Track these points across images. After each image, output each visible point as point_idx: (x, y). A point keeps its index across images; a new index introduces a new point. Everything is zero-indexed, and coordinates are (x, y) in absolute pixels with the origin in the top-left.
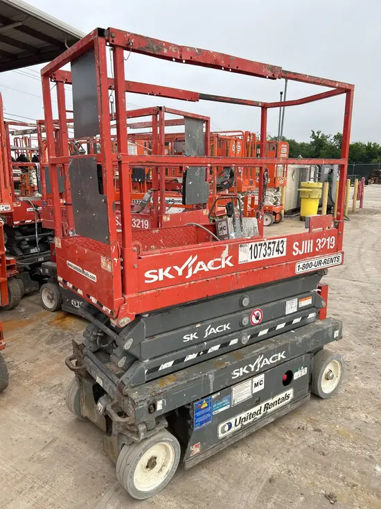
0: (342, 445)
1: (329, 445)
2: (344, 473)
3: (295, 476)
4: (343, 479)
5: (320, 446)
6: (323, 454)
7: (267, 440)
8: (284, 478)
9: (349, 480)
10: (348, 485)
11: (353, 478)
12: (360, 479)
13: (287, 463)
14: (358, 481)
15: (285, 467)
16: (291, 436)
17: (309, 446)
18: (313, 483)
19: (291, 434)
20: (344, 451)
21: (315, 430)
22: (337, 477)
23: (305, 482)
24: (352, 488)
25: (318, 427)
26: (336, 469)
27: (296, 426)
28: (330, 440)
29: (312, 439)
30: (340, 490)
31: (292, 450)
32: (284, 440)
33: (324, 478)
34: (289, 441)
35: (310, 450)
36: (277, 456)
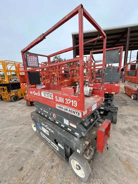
0: (43, 177)
1: (44, 171)
2: (30, 176)
3: (32, 158)
4: (27, 175)
5: (44, 167)
6: (40, 168)
7: (48, 150)
8: (32, 155)
9: (26, 177)
10: (24, 176)
11: (26, 180)
12: (25, 183)
13: (38, 156)
14: (25, 181)
15: (36, 155)
16: (49, 157)
17: (44, 163)
18: (28, 163)
19: (51, 157)
20: (40, 178)
21: (52, 166)
22: (28, 173)
23: (30, 161)
24: (22, 178)
25: (54, 168)
26: (32, 173)
27: (55, 159)
28: (47, 172)
29: (48, 164)
30: (23, 173)
31: (43, 157)
32: (48, 155)
33: (29, 167)
34: (47, 156)
35: (42, 163)
36: (41, 153)
